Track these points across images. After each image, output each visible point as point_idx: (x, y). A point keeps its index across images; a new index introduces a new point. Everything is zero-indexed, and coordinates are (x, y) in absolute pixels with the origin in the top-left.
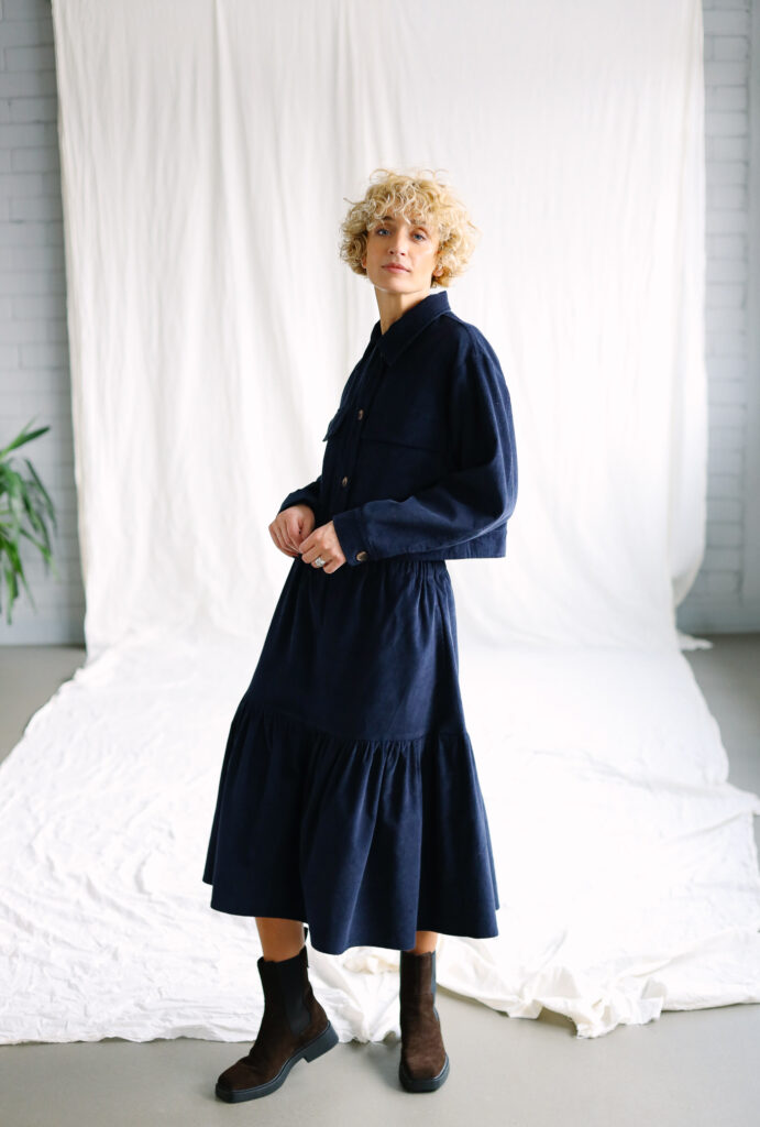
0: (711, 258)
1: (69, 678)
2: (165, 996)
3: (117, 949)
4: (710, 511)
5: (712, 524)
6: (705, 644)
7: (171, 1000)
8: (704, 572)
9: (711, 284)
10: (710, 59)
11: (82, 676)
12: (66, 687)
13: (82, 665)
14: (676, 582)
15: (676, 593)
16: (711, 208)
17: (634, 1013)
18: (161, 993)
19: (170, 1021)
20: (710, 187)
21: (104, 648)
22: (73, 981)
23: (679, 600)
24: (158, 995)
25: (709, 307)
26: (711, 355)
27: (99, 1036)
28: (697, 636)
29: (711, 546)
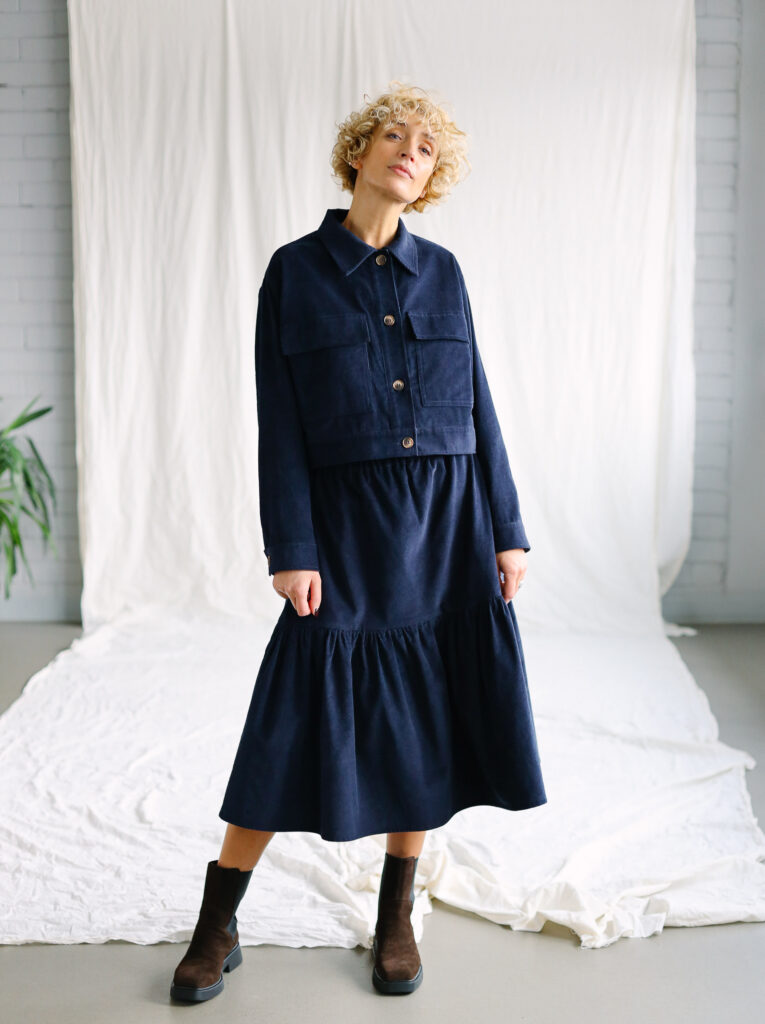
0: (700, 257)
1: (67, 647)
2: (168, 907)
3: (119, 868)
4: (696, 502)
5: (698, 516)
6: (690, 632)
7: (175, 910)
8: (689, 563)
9: (700, 281)
10: (701, 64)
11: (78, 646)
12: (63, 656)
13: (79, 637)
14: (662, 571)
15: (662, 583)
16: (701, 208)
17: (637, 927)
18: (165, 906)
19: (174, 928)
20: (700, 189)
21: (100, 623)
22: (76, 893)
23: (665, 590)
24: (162, 907)
25: (698, 303)
26: (699, 350)
27: (104, 939)
28: (682, 625)
29: (696, 537)
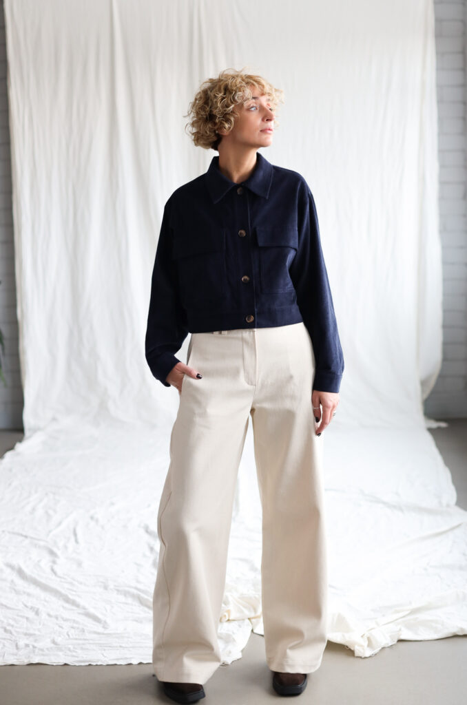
0: (442, 166)
1: (12, 448)
2: (71, 637)
3: (38, 609)
4: (445, 335)
5: (446, 344)
6: (443, 425)
7: (76, 639)
8: (442, 376)
9: (443, 183)
10: (439, 35)
11: (20, 447)
12: (9, 455)
13: (20, 440)
14: (423, 383)
15: (423, 391)
16: (441, 133)
18: (69, 635)
19: (76, 652)
20: (441, 120)
21: (35, 430)
22: (8, 628)
23: (425, 396)
24: (67, 636)
25: (441, 198)
26: (444, 230)
27: (26, 661)
28: (438, 420)
29: (445, 359)
